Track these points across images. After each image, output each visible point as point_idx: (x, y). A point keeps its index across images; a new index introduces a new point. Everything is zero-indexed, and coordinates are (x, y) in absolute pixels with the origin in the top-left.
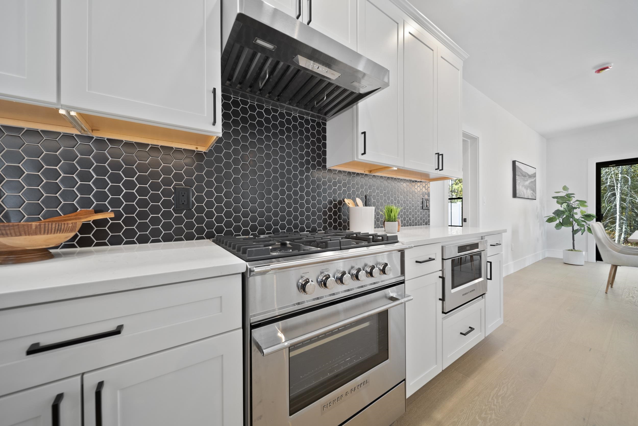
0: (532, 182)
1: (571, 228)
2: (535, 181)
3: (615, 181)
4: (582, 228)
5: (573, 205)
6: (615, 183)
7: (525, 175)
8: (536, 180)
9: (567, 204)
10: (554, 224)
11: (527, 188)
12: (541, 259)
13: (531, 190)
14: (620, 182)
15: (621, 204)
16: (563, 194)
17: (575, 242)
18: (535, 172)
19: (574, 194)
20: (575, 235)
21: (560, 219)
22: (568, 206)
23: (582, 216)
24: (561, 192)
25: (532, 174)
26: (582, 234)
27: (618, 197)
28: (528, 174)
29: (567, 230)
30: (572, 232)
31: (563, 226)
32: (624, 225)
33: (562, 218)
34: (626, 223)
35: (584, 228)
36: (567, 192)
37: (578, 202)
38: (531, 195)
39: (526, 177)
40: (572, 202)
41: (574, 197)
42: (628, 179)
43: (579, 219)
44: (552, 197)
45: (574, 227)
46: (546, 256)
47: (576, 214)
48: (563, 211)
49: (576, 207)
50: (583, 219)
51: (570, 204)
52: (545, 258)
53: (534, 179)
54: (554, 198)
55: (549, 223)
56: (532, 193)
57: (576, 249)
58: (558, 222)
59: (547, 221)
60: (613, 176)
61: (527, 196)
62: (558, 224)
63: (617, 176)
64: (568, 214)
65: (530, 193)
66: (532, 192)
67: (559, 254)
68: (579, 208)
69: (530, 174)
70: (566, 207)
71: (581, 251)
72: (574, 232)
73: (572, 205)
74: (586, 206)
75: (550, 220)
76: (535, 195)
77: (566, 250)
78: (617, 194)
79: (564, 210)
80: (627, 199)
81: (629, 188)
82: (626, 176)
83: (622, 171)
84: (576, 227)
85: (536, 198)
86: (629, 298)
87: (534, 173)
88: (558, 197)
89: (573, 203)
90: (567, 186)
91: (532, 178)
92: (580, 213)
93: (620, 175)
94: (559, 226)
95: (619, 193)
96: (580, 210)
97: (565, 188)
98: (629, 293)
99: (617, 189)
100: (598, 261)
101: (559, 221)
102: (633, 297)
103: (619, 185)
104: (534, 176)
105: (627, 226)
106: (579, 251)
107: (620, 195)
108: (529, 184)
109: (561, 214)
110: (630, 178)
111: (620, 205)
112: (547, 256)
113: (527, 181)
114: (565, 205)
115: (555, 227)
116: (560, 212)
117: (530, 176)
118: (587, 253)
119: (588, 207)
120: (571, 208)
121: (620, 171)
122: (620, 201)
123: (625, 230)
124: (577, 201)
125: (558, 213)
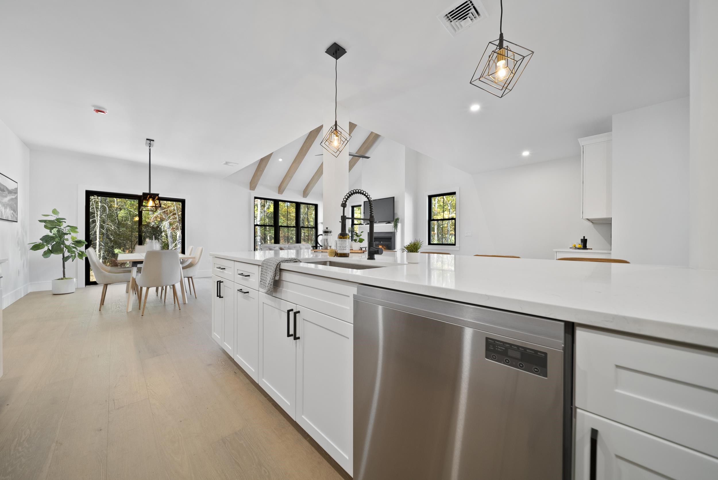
0: (12, 199)
1: (61, 255)
2: (16, 198)
3: (95, 209)
4: (73, 255)
5: (64, 230)
6: (95, 211)
7: (3, 189)
8: (17, 196)
9: (57, 229)
10: (41, 251)
11: (5, 206)
12: (23, 296)
13: (12, 210)
14: (100, 210)
15: (100, 230)
16: (53, 218)
17: (65, 269)
18: (17, 187)
19: (65, 219)
20: (66, 263)
21: (49, 245)
22: (58, 231)
23: (73, 243)
24: (50, 216)
25: (12, 189)
26: (73, 261)
27: (98, 224)
28: (7, 188)
29: (57, 258)
30: (62, 260)
31: (52, 253)
32: (102, 251)
33: (51, 244)
34: (104, 249)
35: (74, 254)
36: (57, 216)
37: (69, 228)
38: (11, 216)
39: (5, 191)
40: (62, 227)
41: (65, 222)
42: (106, 207)
43: (69, 246)
44: (39, 220)
45: (65, 253)
46: (29, 292)
47: (67, 240)
48: (53, 237)
49: (67, 233)
50: (73, 245)
51: (61, 229)
52: (27, 295)
53: (14, 196)
54: (40, 221)
55: (34, 250)
56: (12, 214)
57: (66, 276)
58: (47, 250)
59: (31, 249)
60: (94, 203)
61: (6, 217)
62: (46, 251)
63: (97, 204)
64: (58, 240)
65: (10, 214)
66: (13, 212)
67: (47, 286)
68: (70, 234)
69: (10, 189)
70: (56, 232)
71: (72, 278)
72: (65, 259)
73: (62, 230)
74: (77, 232)
75: (36, 247)
76: (16, 216)
77: (56, 280)
78: (97, 221)
79: (54, 235)
80: (104, 226)
81: (106, 217)
82: (105, 205)
83: (101, 200)
84: (67, 254)
85: (17, 220)
86: (117, 309)
87: (15, 188)
88: (47, 221)
89: (64, 228)
90: (58, 210)
91: (13, 194)
92: (71, 239)
93: (100, 204)
94: (46, 254)
95: (99, 221)
96: (71, 236)
97: (55, 212)
98: (116, 305)
99: (97, 216)
100: (87, 286)
101: (47, 248)
102: (119, 307)
103: (99, 213)
104: (15, 192)
105: (105, 251)
106: (70, 279)
107: (100, 222)
108: (9, 201)
109: (51, 240)
110: (108, 207)
111: (100, 232)
112: (30, 290)
113: (6, 197)
114: (55, 231)
115: (43, 255)
116: (49, 238)
117: (10, 192)
118: (77, 279)
119: (78, 233)
120: (61, 234)
121: (100, 200)
122: (100, 228)
123: (103, 255)
124: (68, 226)
125: (46, 239)
